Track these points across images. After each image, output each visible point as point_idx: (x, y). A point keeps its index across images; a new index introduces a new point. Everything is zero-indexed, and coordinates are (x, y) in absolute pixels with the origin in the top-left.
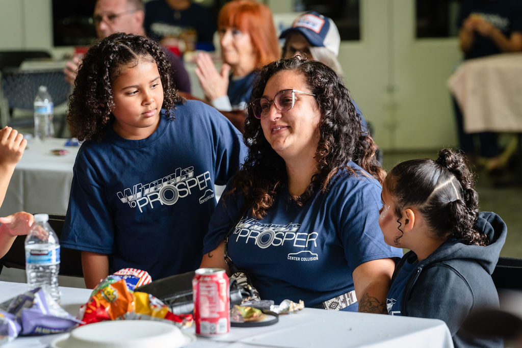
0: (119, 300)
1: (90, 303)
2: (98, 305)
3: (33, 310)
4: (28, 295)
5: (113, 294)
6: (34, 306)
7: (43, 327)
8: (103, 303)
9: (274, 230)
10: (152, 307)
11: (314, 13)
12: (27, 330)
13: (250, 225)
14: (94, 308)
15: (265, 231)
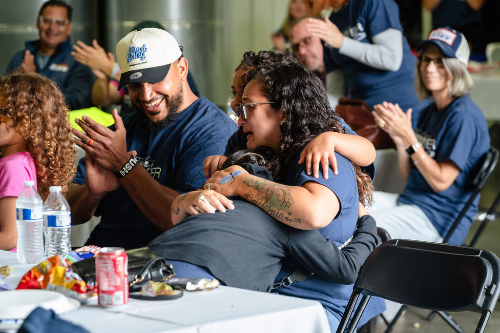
2: (32, 276)
5: (46, 267)
8: (37, 274)
10: (65, 279)
11: (448, 27)
14: (28, 279)
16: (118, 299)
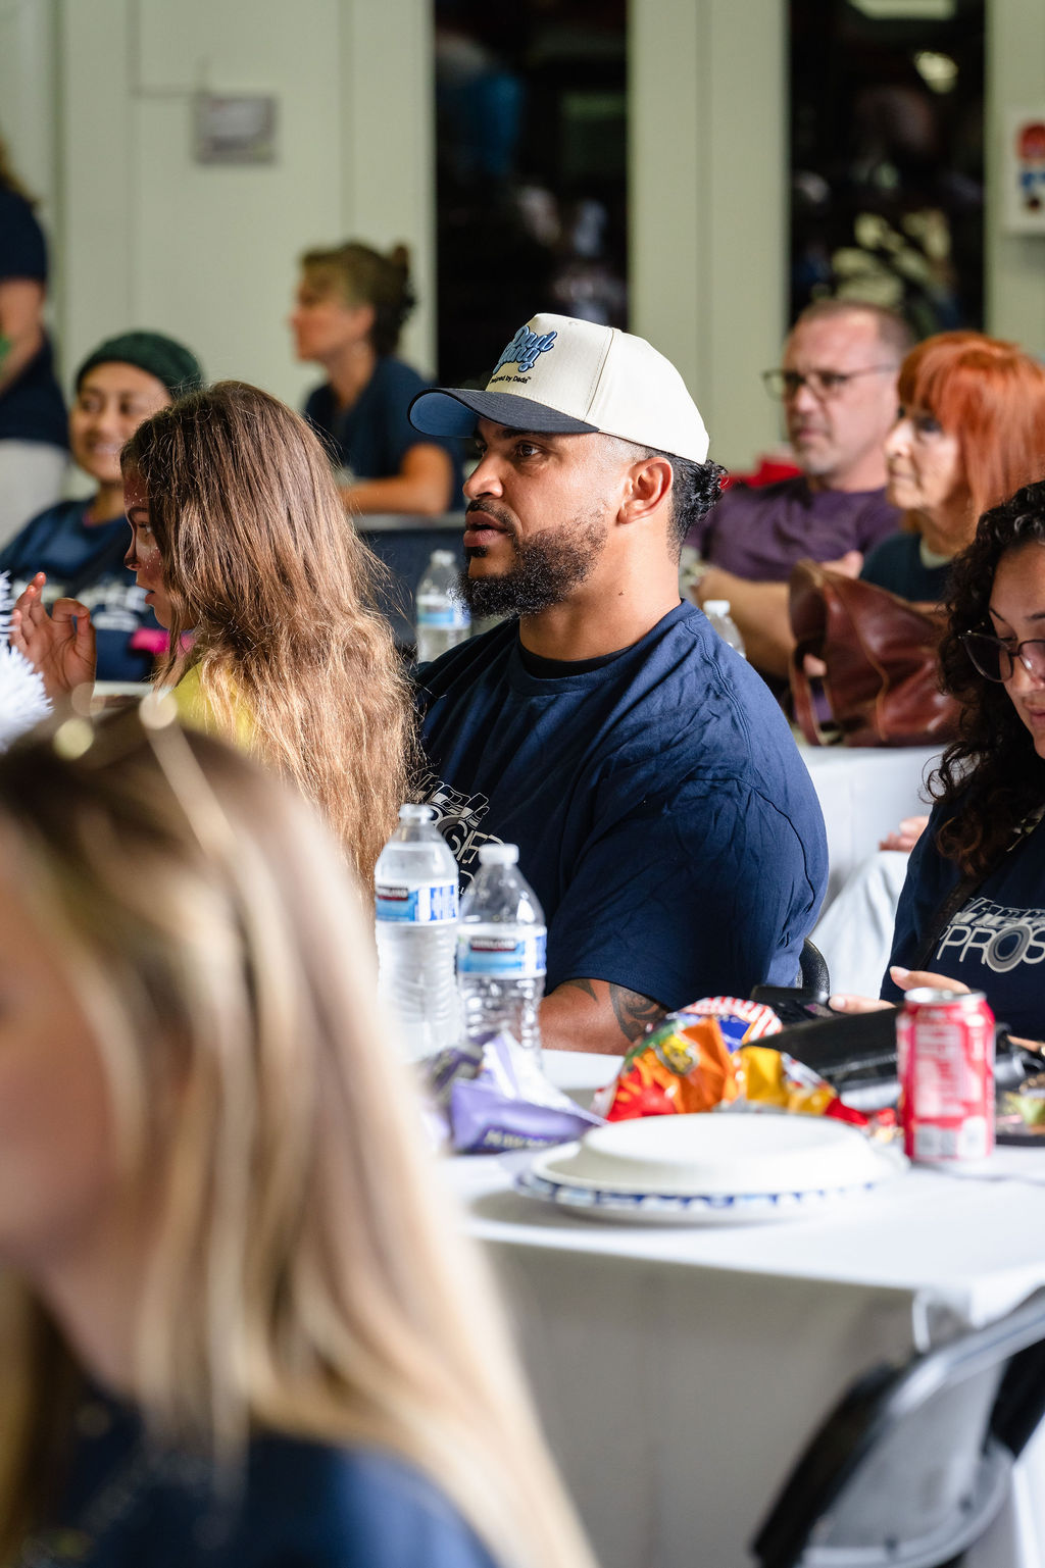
0: (702, 1070)
1: (625, 1075)
2: (647, 1081)
3: (482, 1084)
4: (465, 1048)
5: (684, 1053)
6: (484, 1077)
7: (505, 1131)
8: (660, 1076)
9: (1030, 923)
10: (790, 1086)
12: (468, 1137)
13: (975, 915)
14: (636, 1090)
15: (1008, 926)
16: (971, 1140)
